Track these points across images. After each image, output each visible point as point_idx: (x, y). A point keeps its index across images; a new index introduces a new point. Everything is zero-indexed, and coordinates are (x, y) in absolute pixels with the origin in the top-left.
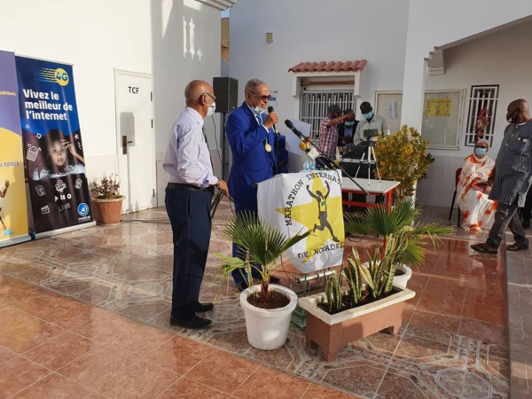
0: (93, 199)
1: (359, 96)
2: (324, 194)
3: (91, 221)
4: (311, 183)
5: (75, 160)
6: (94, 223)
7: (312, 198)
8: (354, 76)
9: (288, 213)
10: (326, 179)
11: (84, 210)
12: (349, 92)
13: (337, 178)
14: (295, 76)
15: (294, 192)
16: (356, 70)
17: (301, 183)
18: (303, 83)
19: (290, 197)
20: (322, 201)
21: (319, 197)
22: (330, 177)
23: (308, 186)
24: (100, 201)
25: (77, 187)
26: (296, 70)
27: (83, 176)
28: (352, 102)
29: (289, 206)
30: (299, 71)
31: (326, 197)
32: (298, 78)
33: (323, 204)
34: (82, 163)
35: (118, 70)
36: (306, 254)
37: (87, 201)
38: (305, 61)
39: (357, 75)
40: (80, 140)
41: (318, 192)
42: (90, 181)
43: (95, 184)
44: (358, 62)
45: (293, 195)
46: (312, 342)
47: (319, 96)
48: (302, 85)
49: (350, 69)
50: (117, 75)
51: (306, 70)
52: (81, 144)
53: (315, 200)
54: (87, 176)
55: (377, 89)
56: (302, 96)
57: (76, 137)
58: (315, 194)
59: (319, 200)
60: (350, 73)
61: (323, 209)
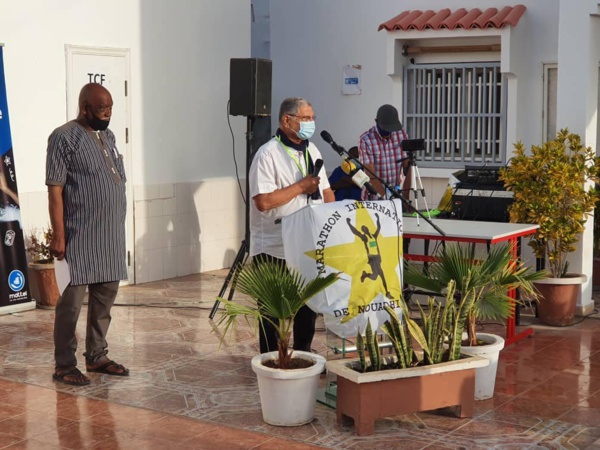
0: (30, 264)
1: (510, 74)
2: (372, 231)
3: (28, 300)
4: (353, 215)
5: (5, 198)
6: (33, 304)
7: (354, 235)
8: (499, 37)
9: (319, 257)
10: (376, 211)
11: (17, 281)
12: (494, 65)
13: (392, 211)
14: (391, 39)
15: (328, 228)
16: (502, 26)
17: (337, 216)
18: (408, 50)
19: (321, 234)
20: (370, 240)
21: (364, 235)
22: (382, 209)
23: (348, 220)
24: (43, 266)
25: (7, 243)
26: (392, 27)
27: (16, 225)
28: (501, 84)
29: (321, 248)
30: (397, 28)
31: (376, 236)
32: (398, 41)
33: (372, 245)
34: (15, 204)
35: (71, 47)
36: (345, 312)
37: (23, 267)
38: (412, 8)
39: (505, 36)
40: (12, 166)
41: (365, 229)
42: (27, 234)
43: (34, 240)
44: (508, 10)
45: (326, 233)
46: (344, 416)
47: (439, 74)
48: (406, 54)
49: (490, 25)
50: (70, 54)
51: (412, 27)
52: (14, 173)
53: (359, 239)
54: (24, 226)
55: (546, 60)
56: (408, 75)
57: (7, 161)
58: (359, 230)
59: (365, 240)
60: (492, 32)
61: (373, 251)
